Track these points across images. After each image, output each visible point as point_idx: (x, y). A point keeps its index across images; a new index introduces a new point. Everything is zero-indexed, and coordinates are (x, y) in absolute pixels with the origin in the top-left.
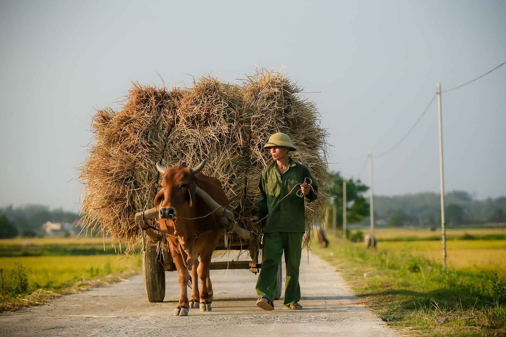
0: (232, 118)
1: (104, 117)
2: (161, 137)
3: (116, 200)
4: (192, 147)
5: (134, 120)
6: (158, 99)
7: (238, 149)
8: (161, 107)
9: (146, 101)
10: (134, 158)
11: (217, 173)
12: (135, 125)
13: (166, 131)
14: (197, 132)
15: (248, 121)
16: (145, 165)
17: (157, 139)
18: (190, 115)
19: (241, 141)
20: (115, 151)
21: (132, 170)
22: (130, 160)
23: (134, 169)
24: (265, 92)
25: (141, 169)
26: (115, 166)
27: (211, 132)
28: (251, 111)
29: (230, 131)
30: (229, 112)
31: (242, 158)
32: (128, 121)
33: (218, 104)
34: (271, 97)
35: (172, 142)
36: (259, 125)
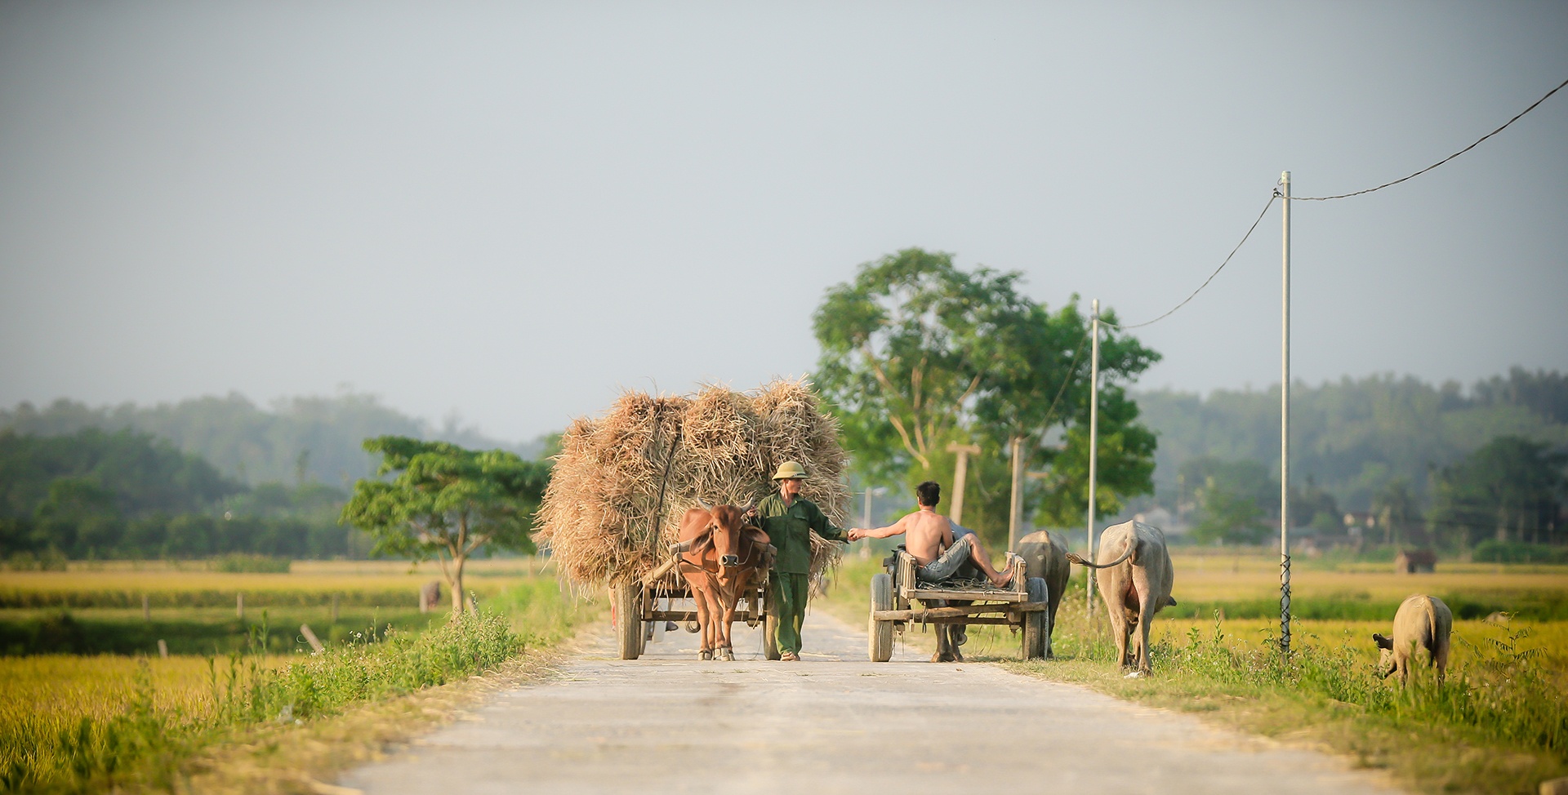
0: (749, 438)
1: (582, 429)
2: (664, 456)
3: (611, 530)
4: (702, 470)
5: (632, 435)
6: (657, 409)
7: (756, 474)
8: (660, 419)
9: (643, 412)
10: (634, 480)
11: (732, 501)
12: (635, 441)
13: (669, 450)
14: (708, 451)
15: (768, 440)
16: (647, 489)
17: (658, 458)
18: (700, 431)
19: (761, 466)
20: (611, 471)
21: (630, 495)
22: (629, 482)
23: (632, 493)
24: (783, 405)
25: (642, 494)
26: (612, 490)
27: (725, 453)
28: (773, 428)
29: (747, 452)
30: (746, 429)
31: (761, 485)
32: (624, 436)
33: (734, 419)
34: (792, 411)
35: (677, 463)
36: (781, 446)
